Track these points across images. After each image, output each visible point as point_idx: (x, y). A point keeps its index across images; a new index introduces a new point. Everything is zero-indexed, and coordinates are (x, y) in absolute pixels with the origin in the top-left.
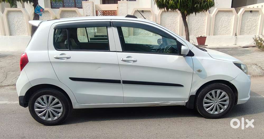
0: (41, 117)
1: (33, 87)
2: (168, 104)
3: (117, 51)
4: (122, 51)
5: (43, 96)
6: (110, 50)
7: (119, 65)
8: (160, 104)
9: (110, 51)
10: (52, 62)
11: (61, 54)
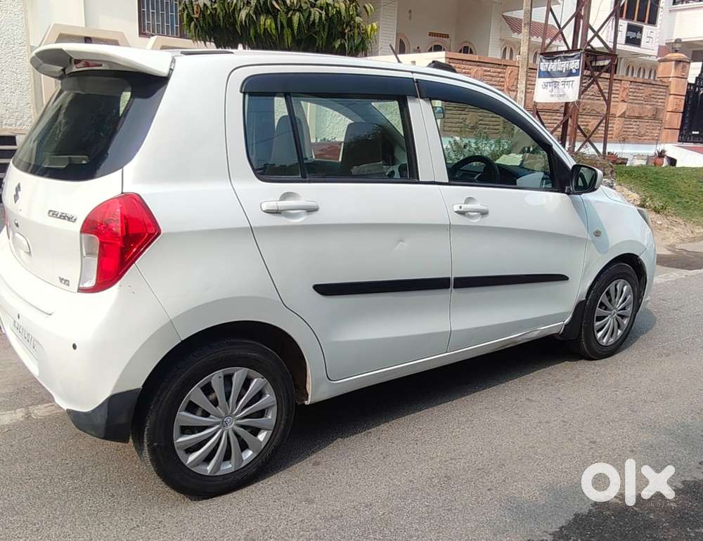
0: (198, 465)
1: (182, 341)
2: (532, 336)
3: (436, 181)
4: (448, 181)
5: (211, 378)
6: (418, 179)
7: (450, 227)
8: (519, 339)
9: (420, 180)
10: (255, 228)
11: (284, 194)
